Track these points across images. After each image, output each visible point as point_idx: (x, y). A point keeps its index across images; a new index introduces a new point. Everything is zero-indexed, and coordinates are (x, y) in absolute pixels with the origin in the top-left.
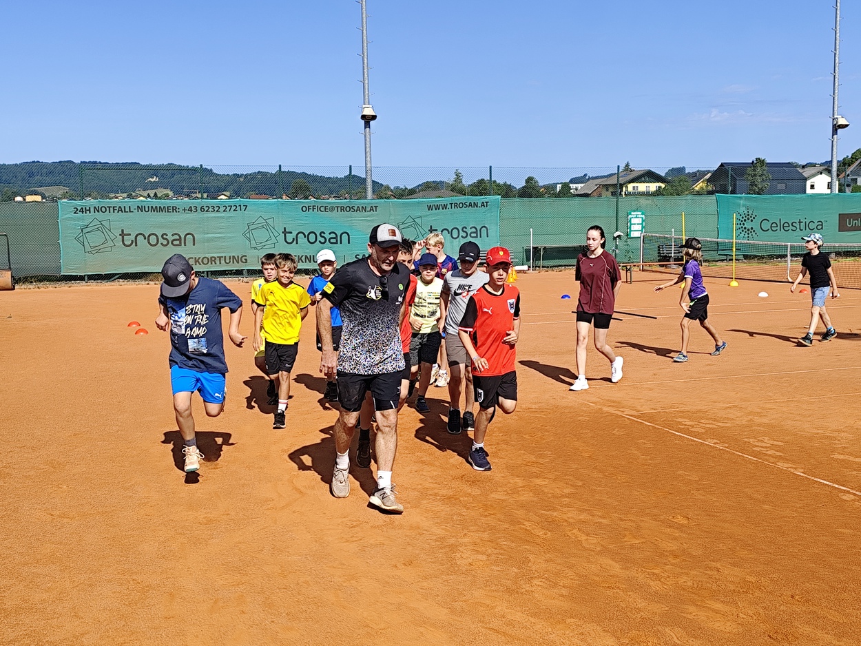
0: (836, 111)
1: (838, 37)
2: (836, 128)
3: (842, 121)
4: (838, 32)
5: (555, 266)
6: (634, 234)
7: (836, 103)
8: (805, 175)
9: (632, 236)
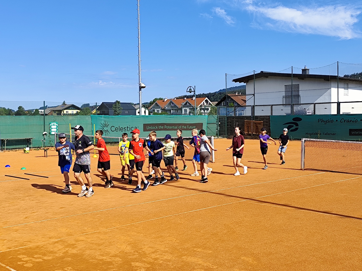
0: (140, 81)
1: (140, 50)
2: (141, 88)
3: (143, 85)
4: (139, 48)
5: (13, 149)
6: (53, 133)
7: (140, 77)
8: (136, 108)
9: (52, 134)
